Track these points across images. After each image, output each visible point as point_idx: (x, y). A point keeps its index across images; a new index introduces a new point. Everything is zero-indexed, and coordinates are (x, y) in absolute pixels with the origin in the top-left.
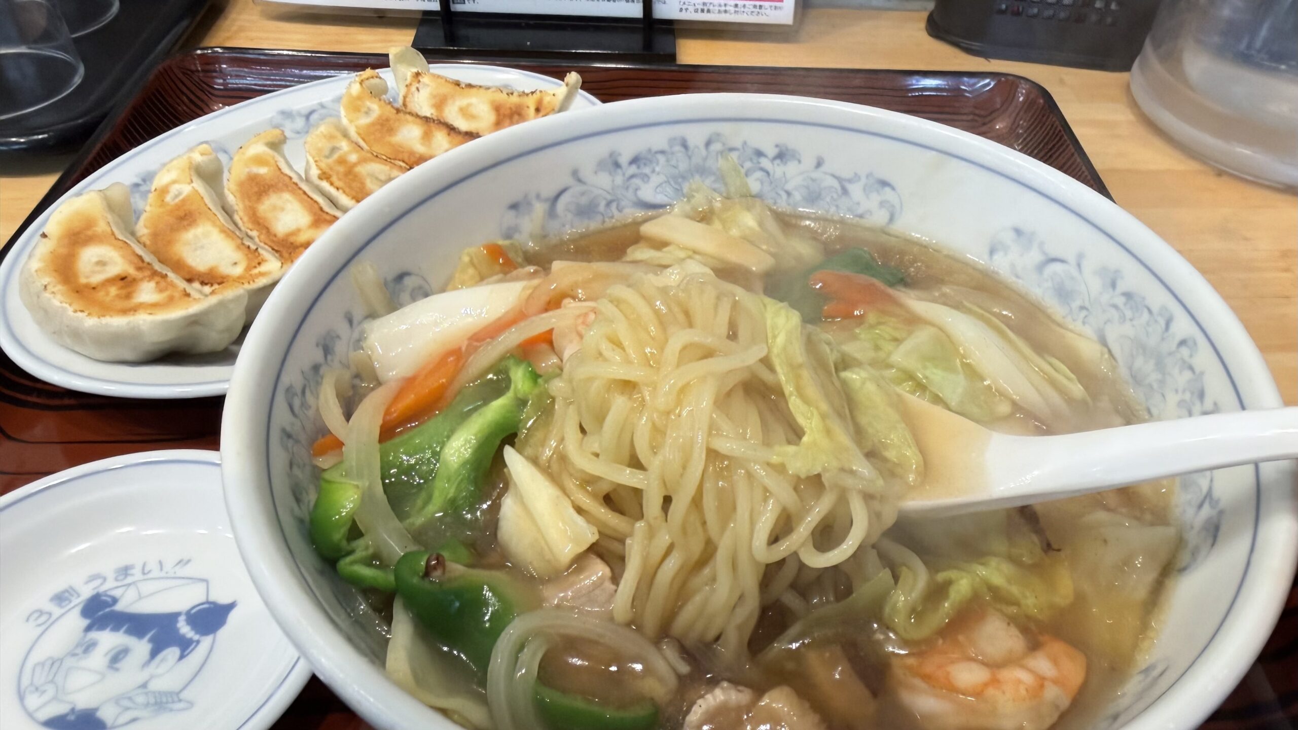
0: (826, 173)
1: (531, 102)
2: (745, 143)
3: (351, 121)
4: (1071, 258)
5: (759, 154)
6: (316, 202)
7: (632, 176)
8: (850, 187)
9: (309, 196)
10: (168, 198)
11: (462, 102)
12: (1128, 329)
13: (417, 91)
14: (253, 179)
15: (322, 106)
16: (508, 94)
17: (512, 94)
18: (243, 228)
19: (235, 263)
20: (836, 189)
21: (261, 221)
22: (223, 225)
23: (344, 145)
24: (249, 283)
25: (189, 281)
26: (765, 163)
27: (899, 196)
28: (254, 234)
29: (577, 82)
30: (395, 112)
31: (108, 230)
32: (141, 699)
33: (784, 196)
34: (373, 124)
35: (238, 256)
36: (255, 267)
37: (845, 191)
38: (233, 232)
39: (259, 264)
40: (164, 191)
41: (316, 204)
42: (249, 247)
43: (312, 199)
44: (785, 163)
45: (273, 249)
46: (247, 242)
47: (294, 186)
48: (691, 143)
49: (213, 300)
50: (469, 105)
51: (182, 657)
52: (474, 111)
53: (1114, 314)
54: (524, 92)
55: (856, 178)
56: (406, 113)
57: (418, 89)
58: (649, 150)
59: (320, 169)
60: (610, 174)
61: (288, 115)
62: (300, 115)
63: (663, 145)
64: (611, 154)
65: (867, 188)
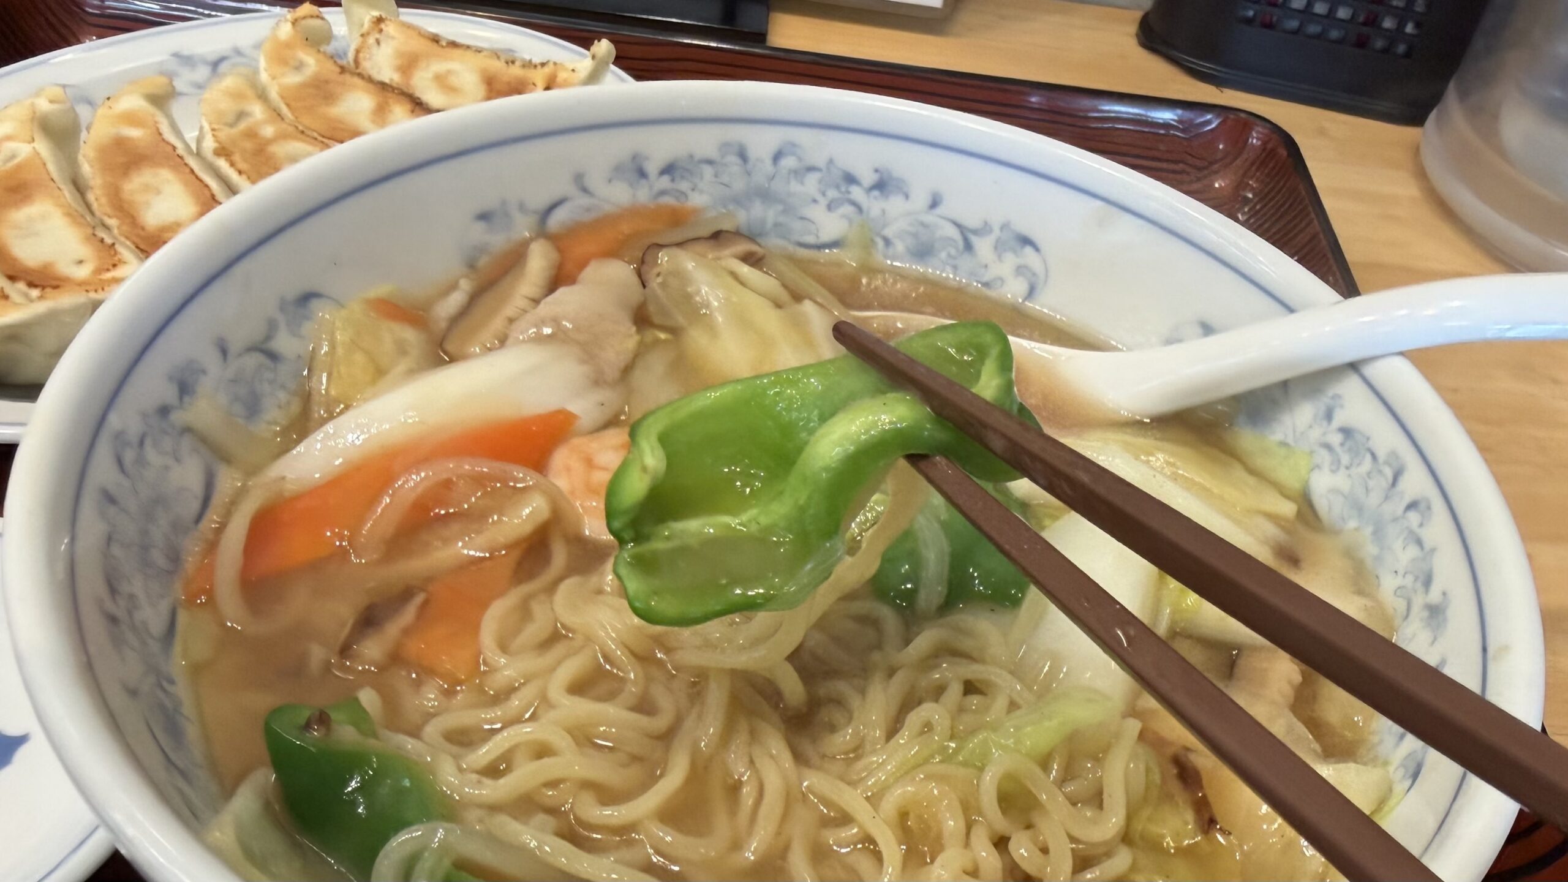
0: (942, 217)
1: (539, 77)
2: (831, 161)
3: (274, 78)
5: (850, 179)
6: (207, 186)
7: (663, 194)
8: (974, 239)
9: (197, 177)
11: (438, 66)
12: (1341, 481)
13: (376, 44)
14: (120, 144)
15: (238, 52)
16: (507, 62)
17: (513, 62)
18: (97, 213)
19: (81, 262)
20: (955, 241)
21: (125, 206)
22: (70, 205)
23: (258, 111)
24: (94, 291)
25: (12, 278)
26: (857, 193)
27: (1045, 261)
28: (112, 222)
29: (609, 52)
30: (338, 70)
33: (881, 244)
34: (304, 85)
36: (108, 270)
37: (968, 247)
41: (206, 188)
42: (102, 241)
43: (201, 181)
44: (887, 198)
45: (137, 247)
46: (102, 234)
47: (179, 160)
48: (753, 153)
49: (41, 308)
50: (449, 72)
52: (454, 81)
53: (1324, 456)
54: (530, 61)
55: (984, 230)
56: (353, 74)
57: (378, 42)
58: (691, 157)
59: (217, 141)
60: (631, 185)
61: (186, 60)
62: (205, 62)
63: (711, 152)
64: (635, 157)
65: (999, 248)
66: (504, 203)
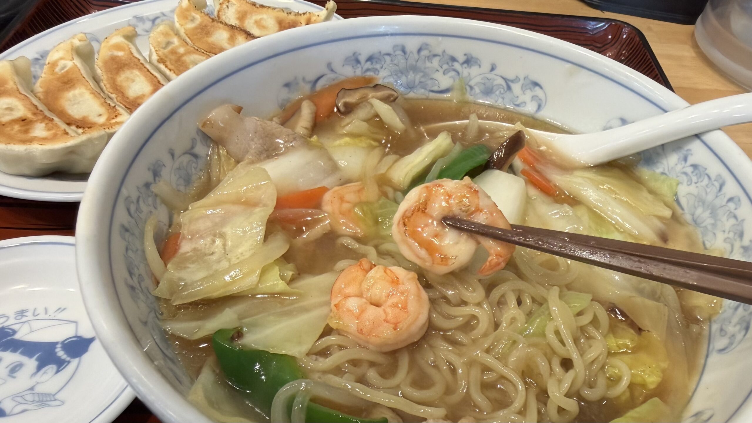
0: (497, 75)
1: (302, 19)
2: (444, 51)
3: (182, 26)
5: (453, 59)
6: (155, 77)
7: (368, 69)
8: (513, 85)
9: (151, 73)
10: (57, 70)
11: (256, 17)
13: (227, 8)
14: (114, 59)
15: (163, 14)
16: (287, 14)
17: (290, 13)
18: (106, 92)
19: (100, 115)
20: (503, 86)
21: (118, 88)
22: (93, 89)
23: (176, 41)
24: (109, 128)
25: (69, 124)
26: (457, 66)
27: (545, 93)
28: (113, 96)
29: (334, 8)
30: (211, 20)
31: (15, 87)
32: (29, 398)
33: (468, 89)
34: (196, 28)
35: (102, 110)
36: (113, 118)
37: (509, 88)
38: (99, 94)
39: (116, 116)
40: (54, 65)
42: (109, 105)
43: (153, 75)
44: (471, 67)
45: (126, 107)
46: (108, 101)
47: (141, 65)
48: (408, 49)
49: (84, 138)
50: (261, 19)
51: (58, 371)
52: (264, 23)
53: (685, 178)
54: (298, 13)
55: (516, 80)
56: (218, 22)
57: (228, 7)
58: (380, 52)
59: (159, 56)
60: (353, 67)
61: (140, 19)
62: (149, 20)
63: (389, 49)
64: (354, 54)
65: (524, 88)
66: (296, 78)
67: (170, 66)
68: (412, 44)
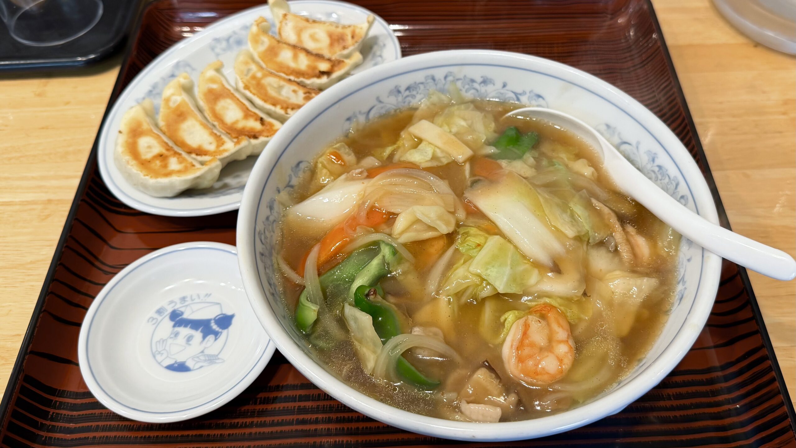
0: (507, 90)
2: (465, 76)
3: (254, 49)
4: (634, 142)
5: (473, 81)
7: (407, 96)
8: (521, 98)
9: (240, 101)
10: (171, 104)
11: (310, 31)
14: (211, 90)
17: (338, 27)
20: (513, 98)
21: (218, 116)
23: (254, 67)
24: (220, 155)
26: (476, 85)
30: (277, 42)
32: (202, 358)
34: (266, 51)
35: (211, 139)
38: (207, 125)
39: (223, 144)
40: (168, 100)
41: (244, 106)
43: (242, 103)
44: (487, 85)
46: (215, 131)
47: (232, 95)
48: (437, 77)
50: (315, 33)
51: (216, 339)
52: (317, 37)
55: (524, 93)
56: (283, 43)
58: (415, 83)
59: (244, 84)
60: (396, 96)
61: (218, 41)
63: (423, 80)
64: (396, 87)
65: (529, 98)
67: (254, 91)
68: (439, 74)
